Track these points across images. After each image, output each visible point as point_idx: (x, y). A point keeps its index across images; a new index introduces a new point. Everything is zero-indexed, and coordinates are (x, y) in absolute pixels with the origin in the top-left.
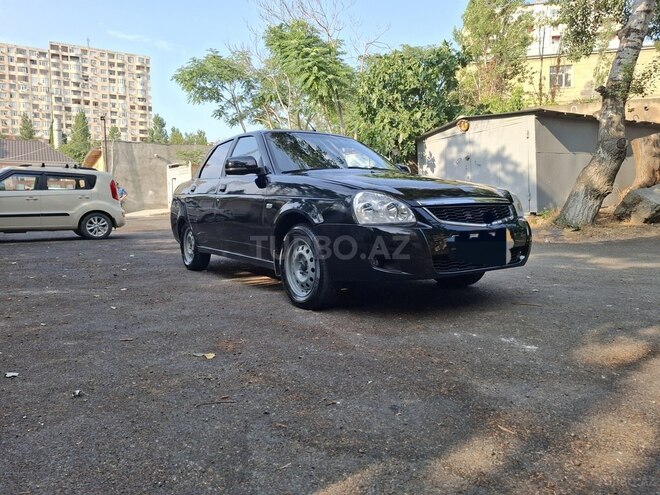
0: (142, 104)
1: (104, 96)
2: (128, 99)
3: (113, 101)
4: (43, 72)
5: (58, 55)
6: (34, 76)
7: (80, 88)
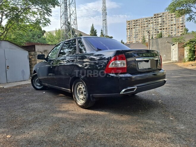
0: (181, 25)
1: (169, 26)
2: (177, 25)
3: (172, 26)
4: (152, 23)
5: (156, 17)
6: (150, 25)
7: (162, 25)
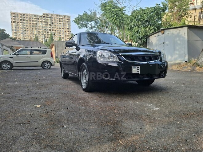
0: (68, 30)
1: (58, 28)
2: (64, 29)
3: (60, 29)
4: (41, 22)
5: (45, 17)
6: (39, 23)
7: (51, 26)
